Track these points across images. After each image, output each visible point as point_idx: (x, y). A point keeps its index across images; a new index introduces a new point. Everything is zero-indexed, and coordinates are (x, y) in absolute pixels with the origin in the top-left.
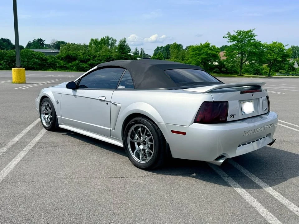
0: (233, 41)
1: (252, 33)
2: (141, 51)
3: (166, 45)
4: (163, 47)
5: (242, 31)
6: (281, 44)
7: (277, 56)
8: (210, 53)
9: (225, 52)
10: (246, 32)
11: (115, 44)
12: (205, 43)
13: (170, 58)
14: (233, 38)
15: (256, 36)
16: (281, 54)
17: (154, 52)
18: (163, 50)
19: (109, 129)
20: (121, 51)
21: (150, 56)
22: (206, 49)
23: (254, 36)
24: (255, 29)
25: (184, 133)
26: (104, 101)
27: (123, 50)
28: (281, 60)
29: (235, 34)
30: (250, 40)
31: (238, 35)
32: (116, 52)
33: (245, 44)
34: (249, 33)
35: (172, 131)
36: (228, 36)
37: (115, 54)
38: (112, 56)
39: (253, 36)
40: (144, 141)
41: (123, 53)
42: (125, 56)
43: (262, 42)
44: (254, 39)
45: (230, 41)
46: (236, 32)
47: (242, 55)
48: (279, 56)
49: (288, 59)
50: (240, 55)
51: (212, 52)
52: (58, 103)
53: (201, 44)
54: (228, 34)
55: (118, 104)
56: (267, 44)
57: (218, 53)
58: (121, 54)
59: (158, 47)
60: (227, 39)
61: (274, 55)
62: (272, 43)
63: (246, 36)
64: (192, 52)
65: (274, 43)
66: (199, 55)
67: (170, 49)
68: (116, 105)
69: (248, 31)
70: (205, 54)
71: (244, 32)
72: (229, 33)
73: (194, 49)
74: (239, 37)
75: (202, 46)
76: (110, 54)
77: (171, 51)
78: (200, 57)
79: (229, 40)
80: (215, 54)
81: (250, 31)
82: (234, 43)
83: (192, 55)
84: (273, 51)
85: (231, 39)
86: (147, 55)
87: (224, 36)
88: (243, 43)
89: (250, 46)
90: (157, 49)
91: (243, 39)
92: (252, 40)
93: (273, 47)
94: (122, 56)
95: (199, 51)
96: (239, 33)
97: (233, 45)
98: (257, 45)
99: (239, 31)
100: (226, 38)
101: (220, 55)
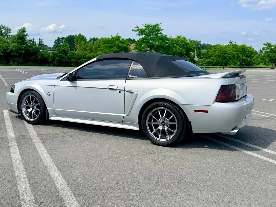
0: (142, 35)
1: (159, 27)
2: (39, 41)
3: (67, 36)
4: (64, 38)
5: (150, 25)
6: (184, 38)
7: (182, 50)
8: (121, 46)
9: (135, 46)
10: (153, 26)
11: (9, 33)
12: (115, 36)
13: (74, 50)
14: (142, 32)
15: (162, 30)
16: (185, 48)
17: (54, 44)
18: (65, 42)
19: (123, 115)
20: (20, 42)
21: (50, 48)
22: (117, 42)
23: (161, 30)
24: (161, 23)
25: (207, 112)
26: (116, 89)
27: (23, 41)
28: (185, 53)
29: (144, 28)
30: (157, 34)
31: (146, 29)
32: (14, 42)
33: (153, 38)
34: (156, 27)
35: (194, 110)
36: (137, 29)
37: (14, 45)
38: (9, 47)
39: (159, 30)
40: (163, 122)
41: (23, 44)
42: (25, 47)
43: (168, 37)
44: (161, 33)
45: (139, 35)
46: (144, 26)
47: (151, 49)
48: (183, 50)
49: (191, 52)
50: (149, 48)
51: (123, 45)
52: (50, 95)
53: (112, 37)
54: (136, 27)
55: (134, 92)
56: (172, 38)
57: (129, 46)
58: (20, 45)
59: (58, 38)
60: (137, 33)
61: (179, 49)
62: (176, 37)
63: (153, 30)
64: (103, 44)
65: (178, 37)
66: (111, 47)
67: (75, 40)
68: (133, 93)
69: (155, 25)
70: (116, 47)
71: (152, 26)
72: (138, 26)
73: (105, 41)
74: (147, 31)
75: (113, 39)
76: (7, 45)
77: (76, 43)
78: (112, 49)
79: (138, 33)
80: (126, 47)
81: (157, 25)
82: (143, 36)
83: (104, 47)
84: (178, 45)
85: (140, 33)
86: (46, 46)
87: (133, 29)
88: (151, 36)
89: (158, 40)
90: (57, 39)
91: (151, 32)
92: (160, 33)
93: (178, 41)
94: (22, 47)
95: (110, 44)
96: (148, 27)
97: (142, 38)
98: (164, 39)
99: (147, 25)
100: (135, 31)
101: (130, 48)
